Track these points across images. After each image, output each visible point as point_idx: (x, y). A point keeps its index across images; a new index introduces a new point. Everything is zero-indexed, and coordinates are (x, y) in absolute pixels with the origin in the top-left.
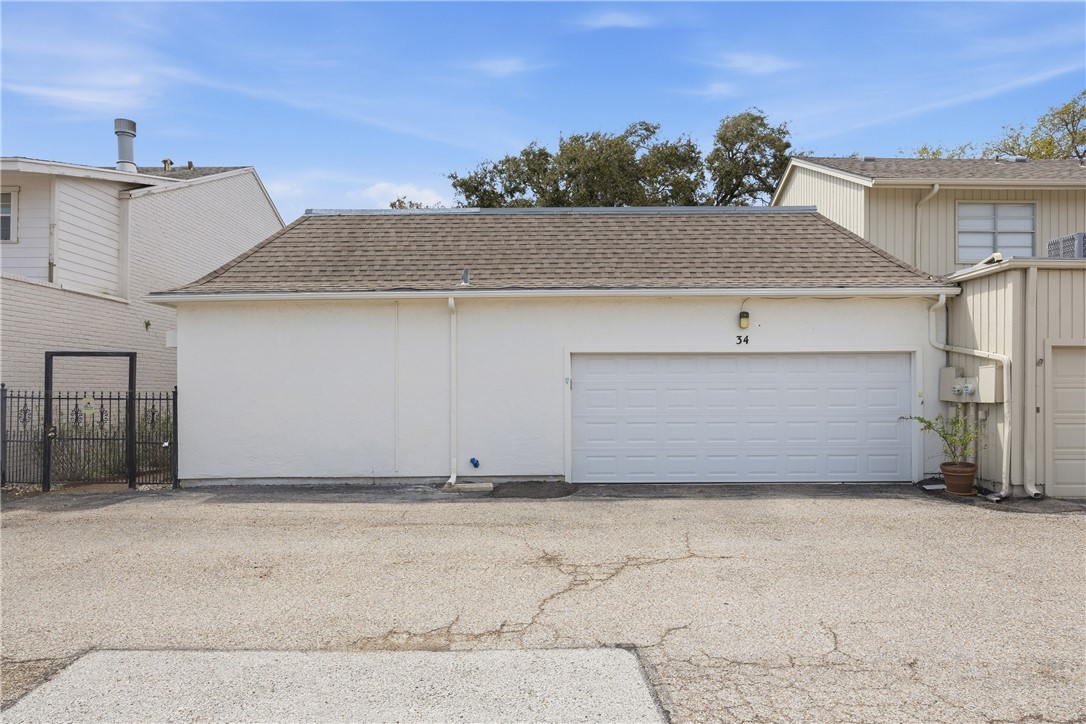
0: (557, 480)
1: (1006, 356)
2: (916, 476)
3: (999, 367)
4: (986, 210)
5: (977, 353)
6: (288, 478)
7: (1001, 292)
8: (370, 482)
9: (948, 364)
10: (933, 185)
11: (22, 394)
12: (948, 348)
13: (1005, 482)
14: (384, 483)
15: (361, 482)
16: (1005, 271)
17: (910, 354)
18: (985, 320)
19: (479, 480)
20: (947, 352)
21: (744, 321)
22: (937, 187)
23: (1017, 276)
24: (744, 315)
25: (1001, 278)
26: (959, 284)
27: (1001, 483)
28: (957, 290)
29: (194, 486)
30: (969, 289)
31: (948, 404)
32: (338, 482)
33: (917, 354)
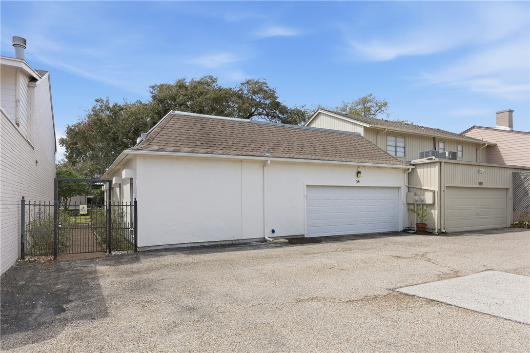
0: (301, 237)
1: (436, 189)
2: (401, 229)
3: (434, 192)
4: (393, 139)
5: (423, 188)
6: (194, 243)
7: (433, 169)
8: (231, 243)
9: (409, 191)
10: (385, 129)
11: (37, 203)
12: (409, 186)
13: (436, 228)
14: (237, 242)
15: (227, 243)
16: (435, 163)
17: (399, 188)
18: (425, 177)
19: (279, 238)
20: (409, 187)
21: (359, 175)
22: (386, 130)
23: (439, 163)
24: (359, 173)
25: (432, 165)
26: (414, 165)
27: (435, 229)
28: (414, 167)
29: (145, 250)
30: (418, 167)
31: (409, 204)
32: (217, 243)
33: (402, 188)
